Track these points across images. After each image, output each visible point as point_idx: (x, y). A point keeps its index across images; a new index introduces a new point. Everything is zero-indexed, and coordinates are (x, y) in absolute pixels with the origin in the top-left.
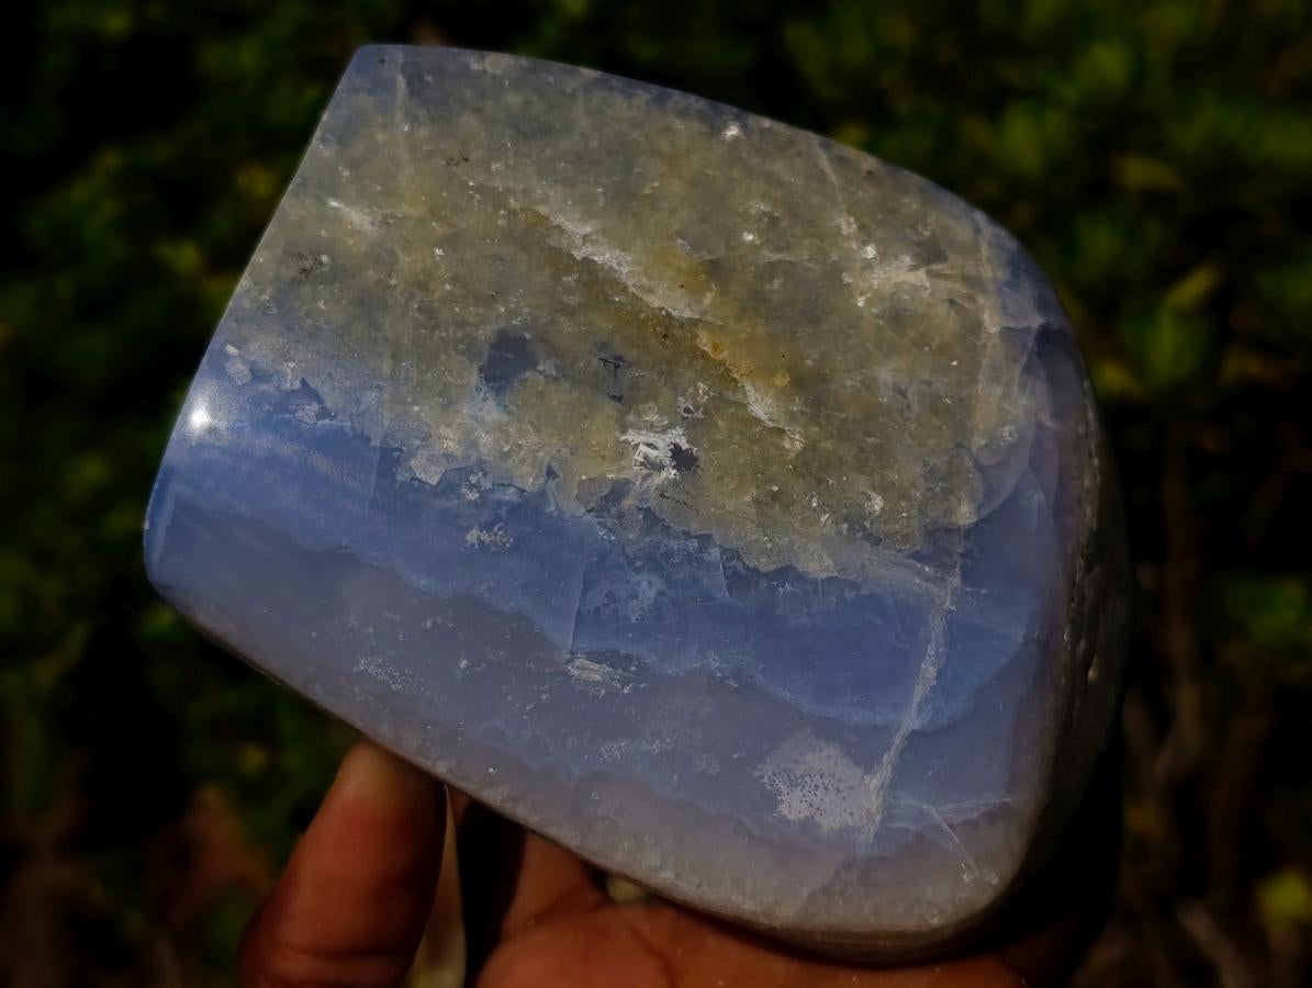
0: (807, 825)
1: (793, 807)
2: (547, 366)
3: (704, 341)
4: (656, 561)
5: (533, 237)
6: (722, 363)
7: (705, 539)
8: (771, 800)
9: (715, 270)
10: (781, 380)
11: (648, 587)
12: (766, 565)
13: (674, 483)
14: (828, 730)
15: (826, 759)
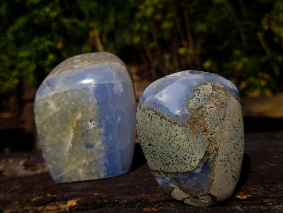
0: (123, 88)
1: (122, 90)
2: (88, 141)
3: (75, 126)
4: (104, 118)
5: (72, 151)
6: (77, 122)
7: (99, 114)
8: (122, 93)
9: (64, 129)
10: (75, 115)
11: (107, 117)
12: (98, 106)
13: (95, 121)
14: (112, 90)
15: (115, 89)
